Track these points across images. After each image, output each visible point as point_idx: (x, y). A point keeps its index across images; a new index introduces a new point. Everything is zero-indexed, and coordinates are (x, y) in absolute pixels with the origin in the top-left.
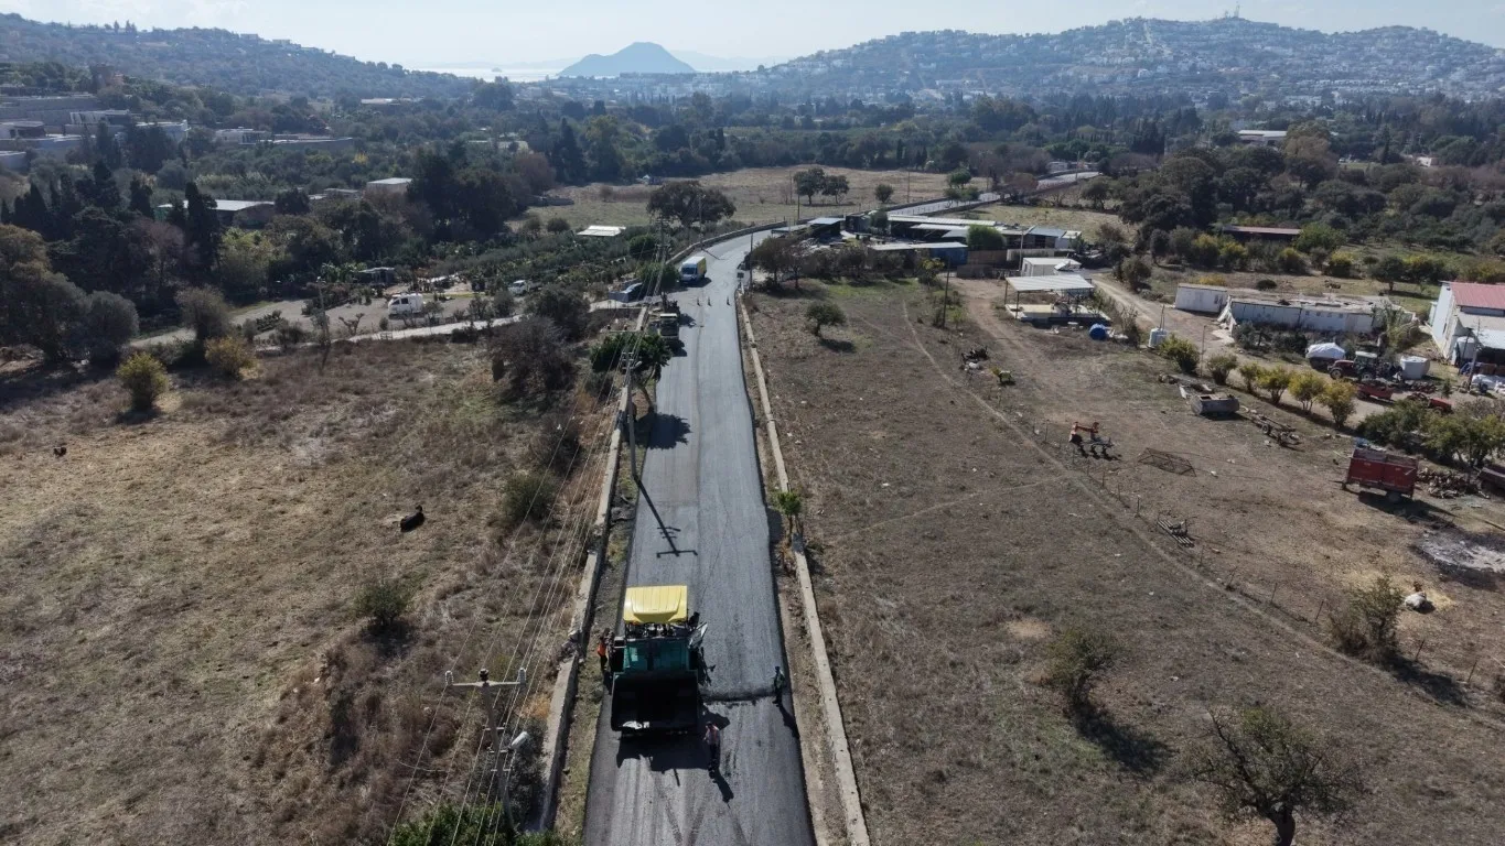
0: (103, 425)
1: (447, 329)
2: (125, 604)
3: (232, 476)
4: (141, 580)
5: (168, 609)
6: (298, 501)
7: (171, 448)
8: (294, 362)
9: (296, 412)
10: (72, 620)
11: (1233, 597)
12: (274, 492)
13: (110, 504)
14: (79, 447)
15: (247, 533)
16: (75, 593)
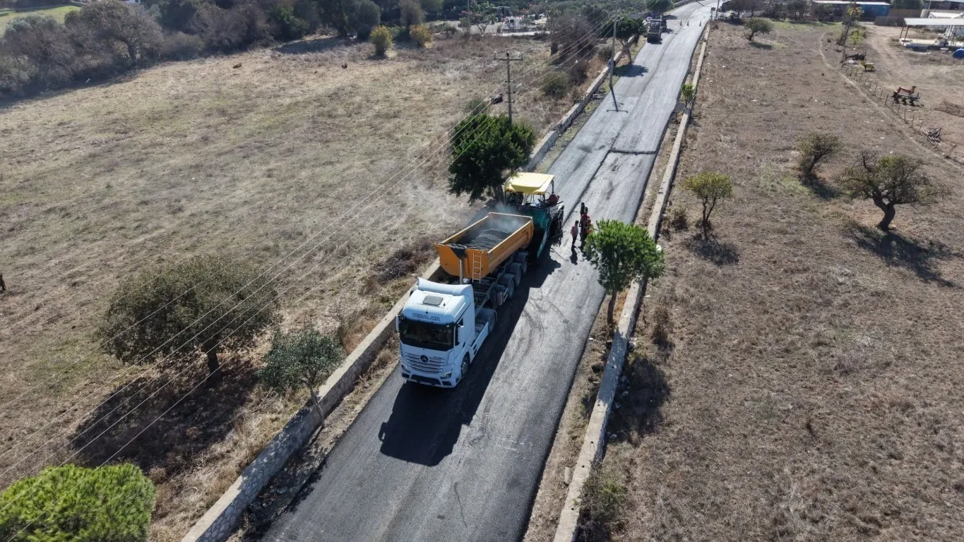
0: (362, 59)
1: (532, 33)
2: (370, 114)
3: (417, 80)
4: (377, 108)
5: (388, 117)
6: (446, 91)
7: (392, 70)
8: (451, 42)
9: (448, 61)
10: (350, 116)
11: (948, 162)
12: (437, 87)
13: (365, 84)
14: (351, 65)
15: (422, 98)
16: (351, 109)
